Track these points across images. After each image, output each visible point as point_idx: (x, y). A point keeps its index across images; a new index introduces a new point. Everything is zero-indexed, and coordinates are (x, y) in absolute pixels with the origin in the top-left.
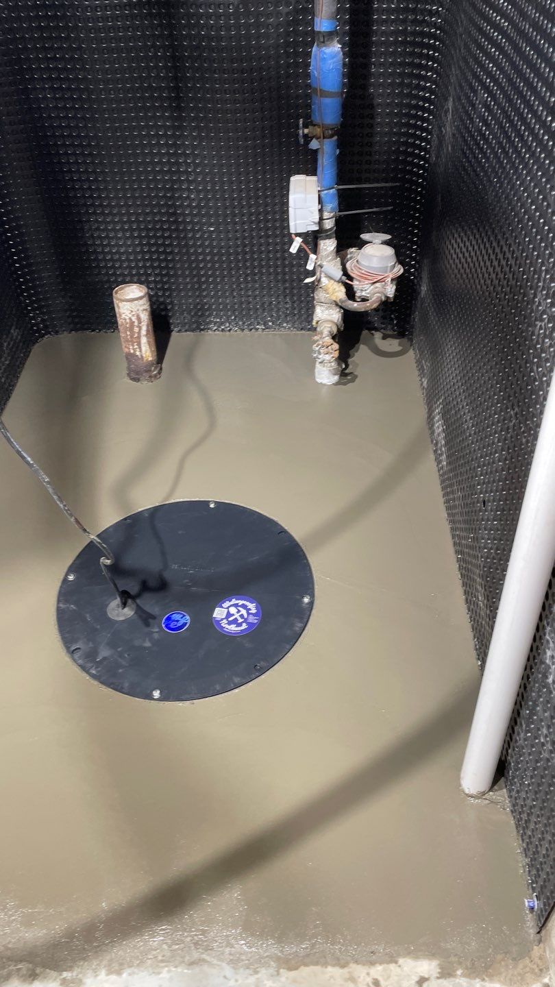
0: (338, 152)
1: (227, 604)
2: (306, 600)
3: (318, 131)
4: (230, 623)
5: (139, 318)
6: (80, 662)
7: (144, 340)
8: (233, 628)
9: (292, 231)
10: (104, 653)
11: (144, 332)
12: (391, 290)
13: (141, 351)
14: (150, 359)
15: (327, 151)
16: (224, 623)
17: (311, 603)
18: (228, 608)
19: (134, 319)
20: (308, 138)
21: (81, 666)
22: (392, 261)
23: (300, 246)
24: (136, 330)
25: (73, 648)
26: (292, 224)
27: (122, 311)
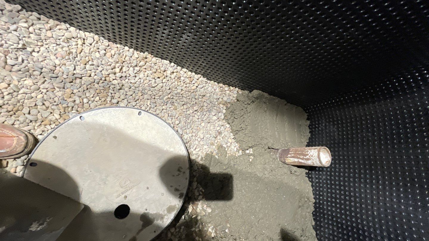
7: (296, 160)
11: (300, 161)
13: (290, 157)
19: (308, 157)
24: (302, 157)
27: (313, 151)
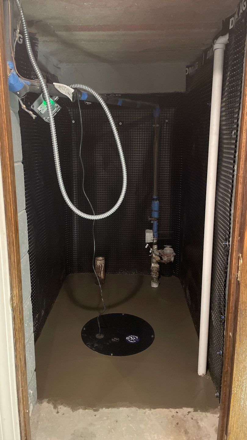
0: (158, 224)
1: (130, 336)
2: (152, 336)
3: (153, 219)
4: (131, 340)
5: (102, 266)
6: (90, 347)
7: (102, 272)
8: (132, 341)
9: (146, 242)
10: (96, 345)
11: (102, 270)
12: (172, 259)
13: (101, 275)
14: (103, 278)
15: (155, 224)
16: (129, 340)
17: (154, 338)
18: (130, 337)
19: (100, 266)
20: (151, 221)
21: (90, 348)
22: (173, 251)
23: (148, 246)
24: (101, 269)
25: (87, 344)
26: (146, 240)
27: (97, 263)
